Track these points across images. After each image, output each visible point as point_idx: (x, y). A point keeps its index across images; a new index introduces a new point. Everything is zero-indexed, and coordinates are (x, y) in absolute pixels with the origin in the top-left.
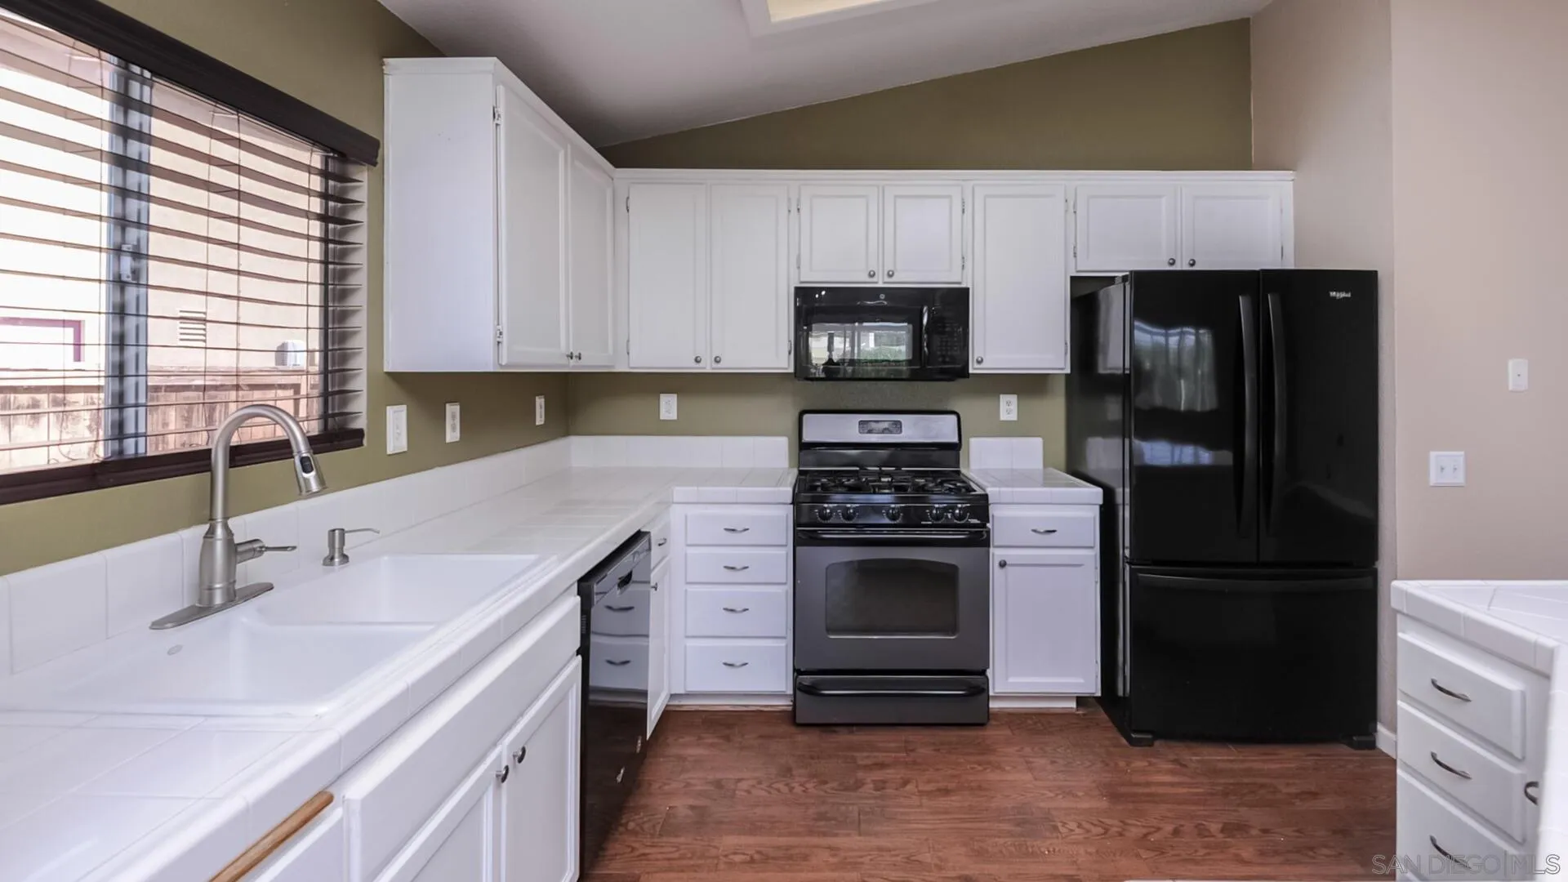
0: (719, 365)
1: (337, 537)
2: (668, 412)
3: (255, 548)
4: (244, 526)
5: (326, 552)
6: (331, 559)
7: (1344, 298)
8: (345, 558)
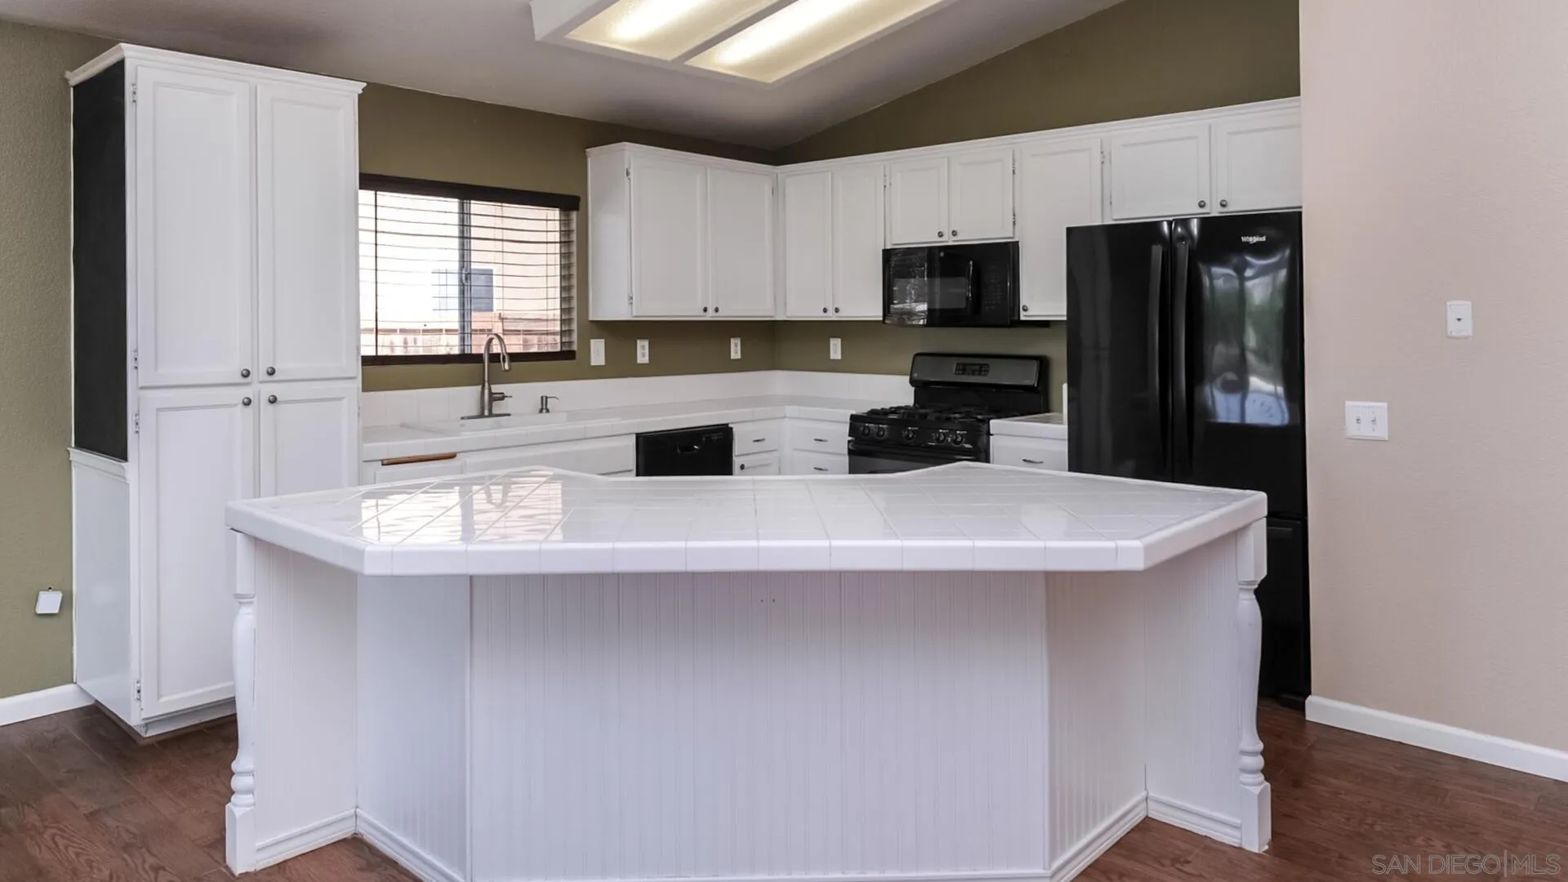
0: (838, 314)
1: (544, 400)
2: (835, 352)
3: (502, 397)
4: (496, 388)
5: (540, 407)
6: (541, 411)
7: (1258, 242)
8: (548, 411)
